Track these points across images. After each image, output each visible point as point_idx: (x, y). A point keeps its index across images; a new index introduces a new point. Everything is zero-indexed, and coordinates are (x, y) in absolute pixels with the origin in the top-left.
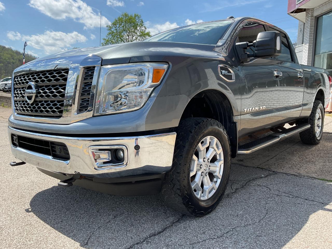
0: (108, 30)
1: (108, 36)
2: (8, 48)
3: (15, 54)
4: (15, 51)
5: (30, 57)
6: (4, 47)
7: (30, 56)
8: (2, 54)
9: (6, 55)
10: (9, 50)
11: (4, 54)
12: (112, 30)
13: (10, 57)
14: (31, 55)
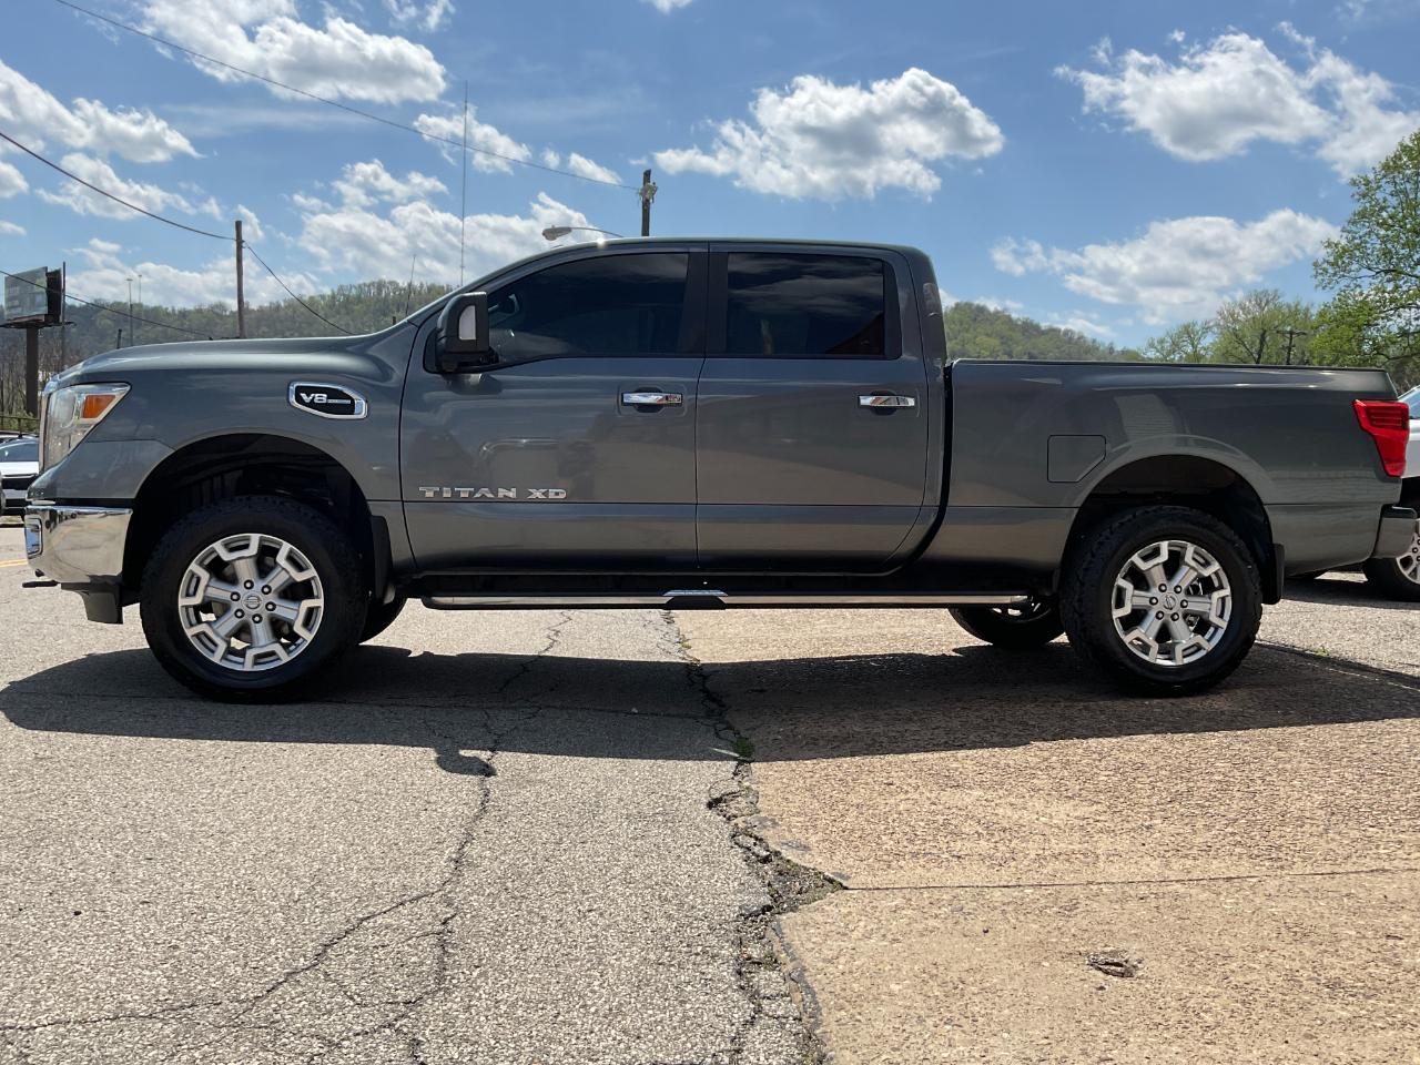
0: (1359, 200)
1: (1354, 229)
2: (997, 312)
3: (1017, 336)
4: (1020, 323)
5: (1076, 343)
6: (981, 310)
7: (1076, 337)
8: (969, 335)
9: (985, 339)
10: (1001, 318)
11: (976, 337)
12: (1379, 196)
13: (997, 349)
14: (1079, 333)
